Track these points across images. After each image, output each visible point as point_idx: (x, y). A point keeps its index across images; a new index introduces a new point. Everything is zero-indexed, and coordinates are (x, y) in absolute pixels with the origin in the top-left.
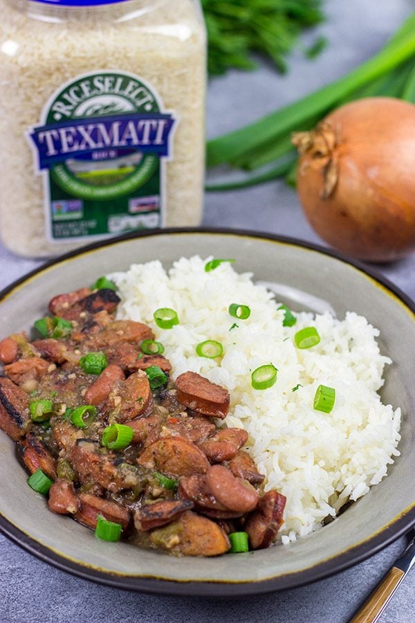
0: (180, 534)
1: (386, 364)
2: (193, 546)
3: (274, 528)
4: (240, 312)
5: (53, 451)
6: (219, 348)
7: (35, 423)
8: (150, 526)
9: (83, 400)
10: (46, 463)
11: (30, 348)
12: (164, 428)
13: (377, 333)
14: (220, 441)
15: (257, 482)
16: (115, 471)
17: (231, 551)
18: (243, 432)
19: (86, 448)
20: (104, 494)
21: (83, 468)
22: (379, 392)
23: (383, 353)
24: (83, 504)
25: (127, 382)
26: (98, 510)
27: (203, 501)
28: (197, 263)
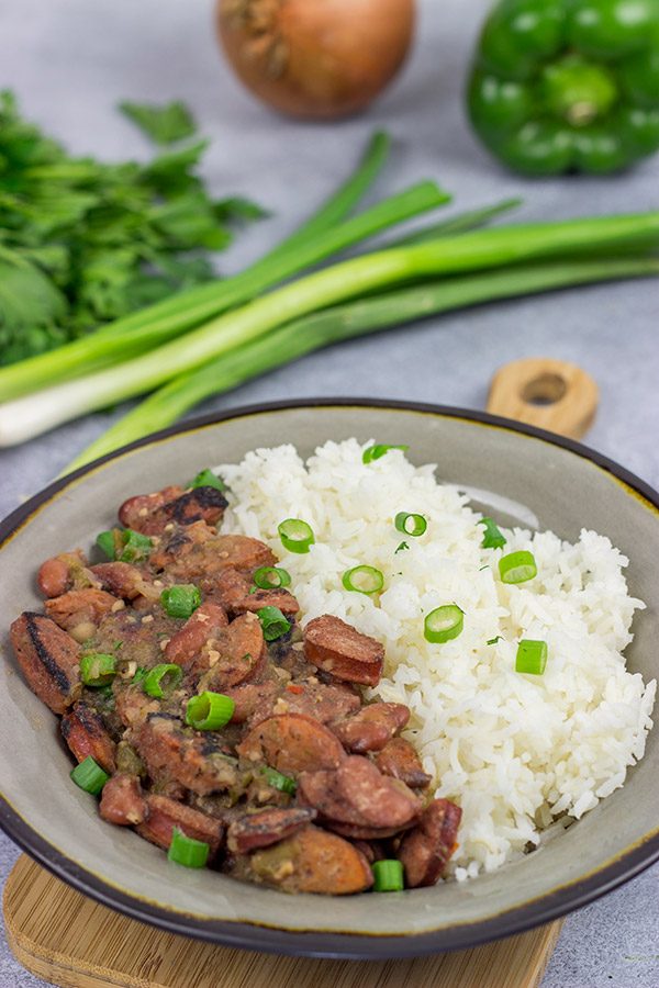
0: (295, 859)
1: (636, 610)
2: (314, 879)
3: (443, 855)
4: (411, 525)
5: (112, 729)
6: (378, 578)
7: (89, 688)
8: (251, 845)
9: (162, 656)
10: (102, 746)
11: (87, 574)
12: (280, 700)
13: (625, 562)
14: (365, 722)
15: (419, 785)
16: (202, 762)
17: (372, 888)
18: (402, 708)
19: (163, 726)
20: (185, 797)
21: (156, 759)
22: (626, 653)
23: (632, 593)
24: (153, 811)
25: (230, 630)
26: (177, 822)
27: (330, 811)
28: (352, 450)
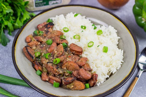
0: (73, 85)
1: (119, 39)
2: (77, 88)
3: (95, 82)
4: (84, 28)
5: (41, 64)
6: (79, 37)
7: (36, 58)
8: (66, 84)
9: (48, 52)
10: (40, 68)
11: (34, 39)
12: (68, 59)
13: (116, 31)
14: (81, 61)
15: (90, 71)
16: (57, 70)
17: (86, 88)
18: (86, 58)
19: (50, 65)
20: (54, 76)
21: (49, 70)
22: (117, 45)
23: (118, 36)
24: (50, 78)
25: (58, 47)
26: (53, 80)
27: (78, 77)
28: (72, 15)
